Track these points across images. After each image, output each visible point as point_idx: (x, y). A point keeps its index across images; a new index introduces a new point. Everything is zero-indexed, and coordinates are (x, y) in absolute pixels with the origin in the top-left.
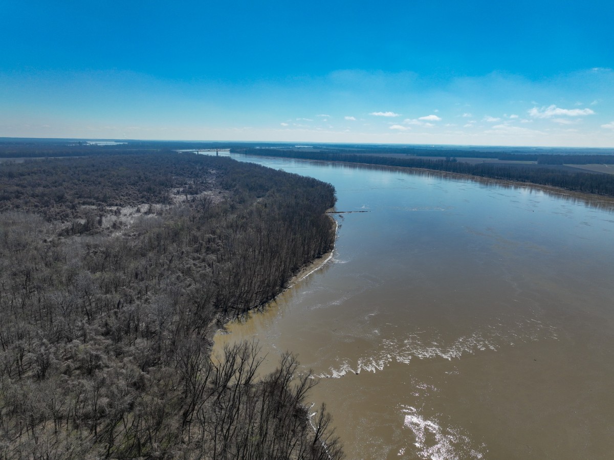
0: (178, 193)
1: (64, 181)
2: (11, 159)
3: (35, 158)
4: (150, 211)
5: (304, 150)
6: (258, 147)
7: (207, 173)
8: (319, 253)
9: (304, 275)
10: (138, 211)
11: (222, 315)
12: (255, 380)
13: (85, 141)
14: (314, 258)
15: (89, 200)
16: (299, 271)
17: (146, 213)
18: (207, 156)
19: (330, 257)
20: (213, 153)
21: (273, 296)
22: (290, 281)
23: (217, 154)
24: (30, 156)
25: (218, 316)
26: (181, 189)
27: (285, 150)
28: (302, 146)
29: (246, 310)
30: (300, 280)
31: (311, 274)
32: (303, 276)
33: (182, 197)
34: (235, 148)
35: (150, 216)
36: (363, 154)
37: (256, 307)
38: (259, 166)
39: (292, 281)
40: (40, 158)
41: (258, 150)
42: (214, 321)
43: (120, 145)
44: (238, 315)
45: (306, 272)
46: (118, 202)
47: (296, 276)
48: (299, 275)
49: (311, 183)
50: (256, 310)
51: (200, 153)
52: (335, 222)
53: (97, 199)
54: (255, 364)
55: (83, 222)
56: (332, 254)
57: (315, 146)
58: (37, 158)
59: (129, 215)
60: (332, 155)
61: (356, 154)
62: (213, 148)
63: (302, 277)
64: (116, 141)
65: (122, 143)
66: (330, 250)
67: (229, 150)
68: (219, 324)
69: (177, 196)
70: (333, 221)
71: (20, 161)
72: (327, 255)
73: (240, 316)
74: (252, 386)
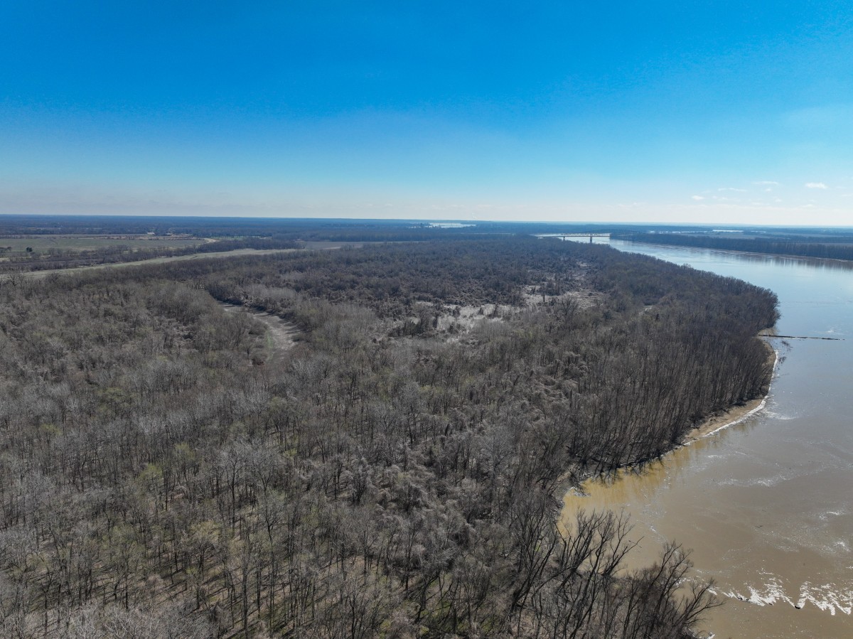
0: (533, 292)
1: (401, 271)
2: (351, 243)
3: (373, 243)
4: (495, 314)
5: (728, 237)
6: (652, 232)
7: (574, 267)
8: (741, 398)
9: (711, 430)
10: (481, 312)
11: (579, 467)
12: (619, 573)
13: (428, 222)
14: (731, 404)
15: (425, 295)
16: (704, 422)
17: (490, 316)
18: (576, 244)
19: (761, 406)
20: (584, 239)
21: (658, 453)
22: (688, 434)
23: (591, 240)
24: (369, 240)
25: (572, 467)
26: (538, 287)
27: (696, 236)
28: (724, 231)
29: (614, 467)
30: (704, 435)
31: (724, 429)
33: (538, 298)
34: (617, 232)
35: (495, 320)
36: (836, 245)
37: (630, 465)
38: (653, 259)
39: (691, 435)
40: (378, 243)
41: (652, 235)
42: (567, 474)
43: (467, 227)
44: (602, 471)
45: (715, 425)
46: (458, 299)
47: (698, 428)
48: (703, 427)
49: (736, 288)
50: (630, 469)
51: (567, 239)
52: (774, 352)
53: (434, 294)
54: (621, 548)
55: (416, 321)
56: (763, 402)
57: (747, 231)
58: (376, 243)
59: (469, 317)
60: (777, 244)
61: (823, 244)
62: (586, 232)
63: (708, 431)
64: (463, 222)
65: (469, 225)
66: (761, 396)
67: (608, 235)
68: (573, 480)
69: (532, 296)
70: (771, 350)
71: (359, 245)
72: (755, 403)
73: (604, 474)
74: (615, 580)
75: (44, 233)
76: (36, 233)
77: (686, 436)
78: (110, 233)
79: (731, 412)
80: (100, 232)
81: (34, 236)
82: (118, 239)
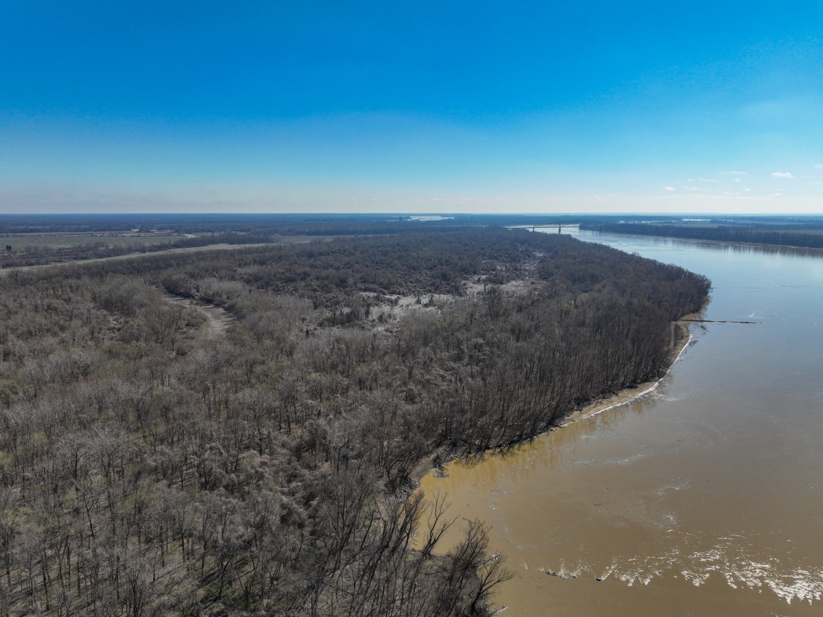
0: (479, 281)
1: (357, 263)
2: (320, 237)
3: (344, 236)
4: (431, 303)
5: (695, 226)
6: (622, 222)
8: (635, 381)
10: (418, 302)
11: (448, 450)
13: (408, 216)
14: (623, 386)
15: (372, 286)
16: (589, 404)
17: (426, 306)
18: (545, 235)
19: (652, 388)
21: (531, 436)
22: (568, 416)
23: (560, 231)
24: (338, 233)
25: (441, 450)
28: (693, 220)
29: (481, 449)
30: (585, 417)
31: (606, 411)
32: (592, 412)
33: (480, 288)
34: (586, 223)
35: (430, 308)
37: (500, 446)
39: (571, 417)
40: (350, 236)
42: (433, 456)
43: (445, 220)
44: (470, 453)
45: (600, 407)
46: (402, 290)
47: (580, 410)
48: (585, 409)
50: (498, 450)
51: (536, 230)
52: (688, 336)
53: (381, 284)
56: (657, 384)
57: (714, 219)
58: (347, 236)
59: (406, 306)
62: (554, 223)
63: (590, 413)
64: (443, 215)
65: (447, 218)
66: (657, 378)
68: (437, 463)
69: (476, 286)
70: (685, 334)
71: (329, 239)
72: (648, 385)
73: (471, 455)
75: (31, 231)
76: (23, 231)
77: (566, 418)
78: (96, 231)
79: (620, 394)
80: (86, 230)
81: (19, 234)
82: (101, 236)
